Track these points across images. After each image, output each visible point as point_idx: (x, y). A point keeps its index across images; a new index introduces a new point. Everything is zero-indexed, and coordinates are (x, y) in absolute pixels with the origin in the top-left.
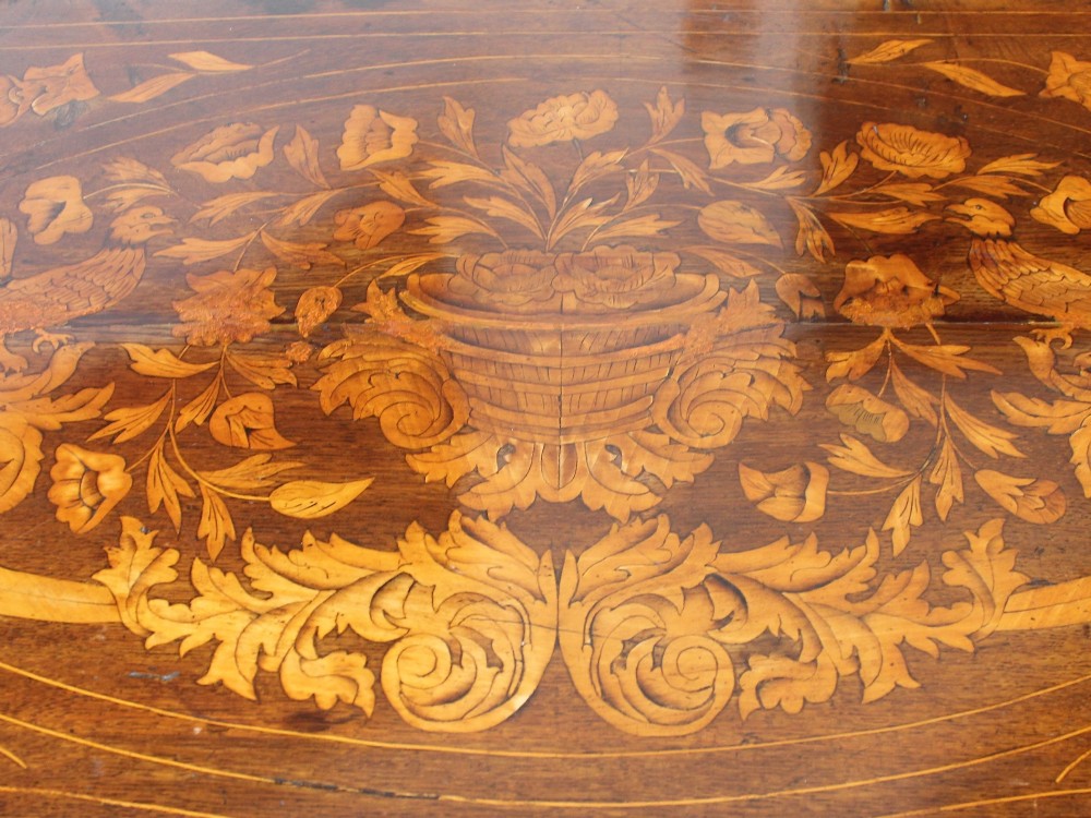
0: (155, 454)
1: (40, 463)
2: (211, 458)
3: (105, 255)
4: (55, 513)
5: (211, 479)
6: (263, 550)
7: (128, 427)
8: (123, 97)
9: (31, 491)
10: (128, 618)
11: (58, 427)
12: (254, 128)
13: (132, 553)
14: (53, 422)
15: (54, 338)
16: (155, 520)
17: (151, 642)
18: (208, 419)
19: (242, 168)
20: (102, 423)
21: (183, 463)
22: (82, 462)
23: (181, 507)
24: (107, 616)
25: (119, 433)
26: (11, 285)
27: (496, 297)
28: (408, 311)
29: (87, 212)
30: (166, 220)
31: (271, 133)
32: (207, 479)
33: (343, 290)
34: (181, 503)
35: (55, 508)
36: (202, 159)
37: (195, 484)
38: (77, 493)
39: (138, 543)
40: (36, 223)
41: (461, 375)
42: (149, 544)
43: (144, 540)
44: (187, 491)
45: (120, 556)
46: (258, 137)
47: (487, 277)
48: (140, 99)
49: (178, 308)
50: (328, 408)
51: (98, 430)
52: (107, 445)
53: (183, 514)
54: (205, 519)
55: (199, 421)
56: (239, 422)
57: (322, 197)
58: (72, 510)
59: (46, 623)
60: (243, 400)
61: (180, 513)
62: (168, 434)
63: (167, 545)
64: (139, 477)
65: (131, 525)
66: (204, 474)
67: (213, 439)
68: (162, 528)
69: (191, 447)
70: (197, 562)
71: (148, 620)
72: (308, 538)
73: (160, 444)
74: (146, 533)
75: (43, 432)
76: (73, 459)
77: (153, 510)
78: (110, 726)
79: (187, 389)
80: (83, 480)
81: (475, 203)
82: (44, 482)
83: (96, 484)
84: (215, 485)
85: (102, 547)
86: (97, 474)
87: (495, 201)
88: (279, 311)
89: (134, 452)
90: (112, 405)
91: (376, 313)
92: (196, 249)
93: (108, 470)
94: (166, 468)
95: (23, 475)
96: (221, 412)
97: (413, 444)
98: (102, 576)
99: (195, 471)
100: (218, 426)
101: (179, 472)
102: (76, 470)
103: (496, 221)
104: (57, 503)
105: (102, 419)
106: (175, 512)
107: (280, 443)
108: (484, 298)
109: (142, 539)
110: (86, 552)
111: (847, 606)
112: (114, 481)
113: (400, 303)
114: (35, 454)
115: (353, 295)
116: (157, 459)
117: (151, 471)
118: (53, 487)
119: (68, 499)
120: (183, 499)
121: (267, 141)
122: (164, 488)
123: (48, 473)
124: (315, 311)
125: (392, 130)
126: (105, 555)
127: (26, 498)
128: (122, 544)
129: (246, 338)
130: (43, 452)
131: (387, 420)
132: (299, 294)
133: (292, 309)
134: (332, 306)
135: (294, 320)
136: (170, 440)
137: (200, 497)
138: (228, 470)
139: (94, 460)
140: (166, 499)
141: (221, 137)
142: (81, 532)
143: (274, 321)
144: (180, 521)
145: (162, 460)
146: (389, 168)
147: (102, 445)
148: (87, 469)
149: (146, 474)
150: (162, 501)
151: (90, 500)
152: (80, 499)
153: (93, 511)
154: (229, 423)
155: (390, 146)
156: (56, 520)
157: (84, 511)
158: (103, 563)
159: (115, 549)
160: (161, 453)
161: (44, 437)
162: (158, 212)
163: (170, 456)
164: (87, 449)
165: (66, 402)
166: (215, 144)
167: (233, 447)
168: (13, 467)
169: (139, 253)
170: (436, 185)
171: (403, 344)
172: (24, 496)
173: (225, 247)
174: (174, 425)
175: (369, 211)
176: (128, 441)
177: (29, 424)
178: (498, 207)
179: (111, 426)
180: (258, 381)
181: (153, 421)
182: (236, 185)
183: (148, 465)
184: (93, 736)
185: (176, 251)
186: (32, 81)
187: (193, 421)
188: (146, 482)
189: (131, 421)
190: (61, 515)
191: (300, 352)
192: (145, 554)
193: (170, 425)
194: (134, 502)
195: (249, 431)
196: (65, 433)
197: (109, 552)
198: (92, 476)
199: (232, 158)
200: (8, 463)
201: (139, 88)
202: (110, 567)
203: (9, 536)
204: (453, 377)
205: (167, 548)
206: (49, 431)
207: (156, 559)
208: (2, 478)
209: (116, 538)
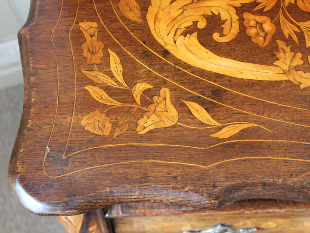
0: (280, 16)
1: (238, 20)
2: (301, 17)
4: (251, 39)
5: (304, 25)
7: (267, 5)
9: (239, 31)
10: (291, 78)
11: (240, 6)
13: (284, 54)
14: (238, 4)
16: (289, 41)
17: (302, 87)
18: (295, 2)
20: (256, 4)
21: (292, 19)
22: (254, 20)
23: (297, 36)
24: (284, 78)
25: (264, 8)
34: (296, 35)
35: (250, 38)
37: (299, 27)
38: (256, 32)
39: (285, 50)
42: (289, 51)
43: (288, 49)
44: (297, 30)
45: (280, 55)
51: (256, 6)
52: (261, 13)
53: (298, 39)
54: (307, 41)
55: (293, 2)
56: (308, 2)
58: (257, 38)
59: (262, 81)
61: (297, 38)
62: (283, 8)
63: (296, 50)
64: (277, 24)
65: (281, 44)
66: (301, 23)
67: (300, 9)
68: (292, 44)
69: (293, 13)
70: (309, 57)
71: (298, 79)
73: (281, 12)
74: (287, 47)
75: (235, 8)
76: (251, 19)
77: (287, 37)
78: (297, 117)
80: (257, 26)
82: (243, 29)
83: (263, 28)
84: (306, 27)
85: (273, 52)
86: (261, 24)
89: (272, 15)
93: (265, 22)
94: (286, 21)
95: (234, 25)
98: (276, 63)
99: (297, 22)
100: (300, 4)
101: (292, 22)
102: (252, 23)
104: (251, 36)
105: (256, 2)
106: (295, 38)
109: (287, 49)
110: (267, 54)
112: (268, 27)
114: (235, 17)
116: (282, 18)
117: (281, 22)
118: (247, 30)
119: (254, 34)
120: (296, 33)
122: (288, 29)
123: (243, 24)
126: (274, 55)
127: (238, 34)
128: (280, 51)
130: (238, 16)
136: (284, 10)
137: (302, 32)
138: (309, 22)
139: (259, 18)
140: (290, 33)
142: (263, 47)
144: (298, 41)
145: (284, 18)
147: (259, 12)
148: (257, 23)
149: (280, 24)
150: (289, 34)
151: (262, 34)
152: (258, 34)
153: (265, 39)
154: (304, 3)
156: (252, 43)
157: (261, 39)
158: (275, 58)
159: (278, 53)
160: (283, 15)
161: (236, 9)
163: (286, 16)
164: (254, 14)
167: (309, 12)
168: (228, 22)
172: (237, 34)
174: (284, 4)
176: (269, 11)
177: (229, 5)
179: (260, 5)
181: (275, 3)
183: (279, 20)
184: (292, 121)
187: (290, 2)
188: (280, 27)
189: (267, 3)
190: (253, 40)
192: (289, 55)
193: (282, 4)
194: (279, 34)
196: (243, 8)
197: (276, 54)
200: (226, 20)
202: (278, 60)
203: (237, 49)
205: (297, 52)
206: (237, 7)
207: (294, 56)
208: (226, 26)
209: (277, 48)
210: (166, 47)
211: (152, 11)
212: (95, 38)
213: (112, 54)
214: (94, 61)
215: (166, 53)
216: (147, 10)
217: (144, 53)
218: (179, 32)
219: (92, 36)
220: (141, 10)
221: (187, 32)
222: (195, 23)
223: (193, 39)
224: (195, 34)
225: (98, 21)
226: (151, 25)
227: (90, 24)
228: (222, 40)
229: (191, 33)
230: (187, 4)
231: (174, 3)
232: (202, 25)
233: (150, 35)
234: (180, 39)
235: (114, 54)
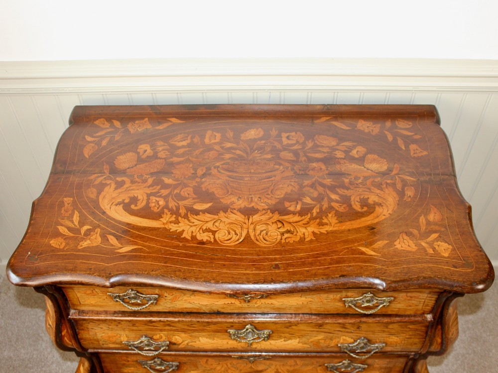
1: (147, 199)
2: (181, 199)
3: (156, 160)
6: (192, 215)
8: (157, 128)
9: (145, 204)
10: (166, 226)
12: (187, 135)
13: (166, 216)
14: (149, 192)
15: (147, 176)
16: (171, 210)
17: (171, 231)
18: (180, 192)
19: (184, 143)
20: (158, 192)
21: (176, 200)
22: (155, 199)
23: (176, 207)
24: (162, 226)
25: (162, 194)
26: (137, 166)
27: (238, 170)
28: (219, 172)
29: (152, 152)
30: (169, 154)
31: (190, 136)
32: (180, 203)
33: (206, 168)
36: (175, 141)
37: (178, 203)
38: (155, 205)
39: (167, 214)
40: (141, 154)
41: (230, 184)
43: (169, 213)
44: (177, 205)
45: (164, 216)
46: (187, 137)
47: (236, 166)
48: (161, 128)
49: (173, 171)
50: (204, 190)
51: (158, 194)
52: (160, 196)
53: (176, 209)
54: (180, 210)
55: (178, 192)
56: (186, 192)
57: (202, 149)
58: (154, 208)
59: (150, 227)
60: (187, 188)
64: (167, 202)
65: (166, 211)
67: (181, 195)
69: (177, 197)
70: (179, 217)
71: (170, 227)
72: (201, 213)
73: (171, 196)
75: (147, 194)
76: (153, 199)
77: (170, 208)
78: (164, 244)
79: (176, 186)
80: (156, 203)
81: (233, 151)
82: (148, 203)
84: (182, 204)
85: (160, 214)
87: (238, 151)
88: (193, 172)
89: (165, 198)
90: (161, 189)
91: (213, 172)
92: (175, 159)
93: (161, 201)
94: (172, 201)
95: (144, 201)
96: (183, 190)
97: (221, 197)
98: (161, 219)
99: (178, 201)
100: (182, 193)
102: (154, 201)
103: (238, 155)
104: (151, 207)
106: (174, 208)
107: (195, 196)
108: (235, 170)
110: (157, 215)
111: (303, 225)
112: (162, 203)
113: (218, 171)
114: (145, 198)
115: (209, 169)
116: (170, 199)
117: (169, 201)
118: (150, 204)
119: (153, 206)
121: (189, 138)
122: (172, 204)
123: (149, 201)
124: (201, 172)
125: (216, 136)
127: (144, 206)
129: (187, 177)
130: (147, 197)
131: (216, 192)
132: (197, 168)
133: (196, 171)
134: (204, 171)
135: (196, 174)
136: (173, 196)
137: (179, 206)
138: (185, 201)
139: (157, 199)
140: (172, 206)
141: (179, 137)
142: (156, 212)
143: (193, 174)
146: (215, 143)
148: (156, 201)
151: (157, 206)
153: (158, 208)
154: (184, 193)
155: (215, 139)
157: (156, 208)
158: (161, 217)
162: (167, 152)
163: (173, 198)
165: (151, 188)
166: (178, 138)
167: (185, 197)
168: (141, 200)
169: (164, 160)
170: (225, 147)
171: (219, 178)
173: (182, 159)
175: (212, 152)
176: (164, 196)
177: (144, 192)
178: (238, 152)
180: (190, 185)
181: (169, 192)
182: (183, 147)
184: (161, 246)
185: (171, 160)
186: (137, 124)
189: (165, 192)
190: (152, 209)
191: (198, 180)
192: (169, 215)
193: (172, 193)
194: (166, 206)
195: (188, 194)
196: (151, 194)
197: (162, 215)
198: (158, 202)
199: (182, 141)
201: (161, 126)
203: (142, 212)
204: (229, 185)
205: (173, 215)
207: (171, 217)
208: (139, 203)
209: (163, 213)
210: (105, 210)
211: (103, 194)
212: (70, 205)
213: (76, 212)
214: (66, 215)
215: (104, 213)
216: (100, 194)
217: (93, 212)
218: (114, 204)
219: (68, 204)
220: (98, 193)
221: (119, 204)
222: (124, 200)
223: (120, 207)
224: (122, 205)
225: (74, 197)
226: (100, 200)
227: (69, 199)
228: (136, 208)
230: (122, 191)
231: (116, 191)
232: (127, 201)
233: (98, 204)
234: (113, 207)
235: (77, 212)
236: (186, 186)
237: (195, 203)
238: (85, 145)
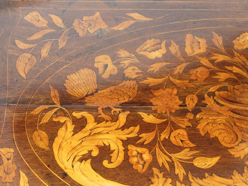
0: (157, 148)
1: (124, 150)
2: (173, 149)
3: (124, 82)
4: (132, 167)
5: (175, 156)
6: (194, 178)
7: (147, 139)
8: (116, 28)
9: (123, 160)
11: (126, 139)
12: (158, 41)
13: (158, 179)
14: (124, 138)
15: (118, 110)
16: (162, 169)
18: (169, 137)
19: (158, 54)
20: (138, 138)
21: (166, 151)
22: (136, 150)
23: (168, 165)
25: (145, 141)
26: (99, 92)
27: (241, 99)
28: (218, 103)
29: (116, 68)
30: (140, 71)
31: (164, 42)
32: (174, 156)
33: (198, 96)
34: (168, 164)
35: (132, 165)
36: (145, 51)
37: (170, 158)
38: (137, 160)
39: (159, 176)
40: (101, 70)
41: (237, 124)
42: (162, 177)
43: (161, 175)
44: (169, 160)
45: (155, 180)
46: (160, 44)
47: (238, 93)
48: (121, 29)
49: (151, 101)
50: (203, 134)
51: (138, 140)
52: (142, 145)
53: (170, 167)
54: (176, 169)
55: (167, 138)
56: (178, 138)
57: (184, 65)
58: (137, 165)
60: (178, 131)
61: (168, 167)
62: (159, 142)
63: (167, 176)
64: (154, 155)
65: (155, 170)
66: (173, 154)
67: (172, 143)
68: (164, 171)
69: (167, 146)
70: (177, 182)
72: (207, 175)
73: (157, 145)
74: (160, 173)
75: (122, 140)
76: (133, 149)
77: (161, 166)
79: (162, 127)
80: (138, 156)
81: (229, 68)
82: (127, 157)
83: (142, 158)
84: (176, 158)
85: (149, 177)
86: (141, 154)
87: (234, 68)
88: (181, 103)
89: (150, 147)
90: (140, 132)
91: (209, 104)
92: (151, 81)
93: (144, 153)
94: (161, 153)
95: (120, 154)
96: (173, 135)
97: (229, 146)
99: (169, 153)
100: (172, 139)
101: (165, 154)
102: (135, 153)
103: (236, 74)
104: (132, 163)
105: (138, 137)
106: (167, 166)
107: (192, 145)
108: (238, 99)
109: (160, 175)
110: (145, 179)
112: (147, 157)
113: (215, 100)
114: (122, 148)
115: (201, 98)
116: (158, 150)
117: (157, 153)
118: (130, 158)
119: (135, 162)
120: (168, 162)
121: (163, 45)
122: (162, 159)
123: (127, 154)
124: (191, 103)
125: (199, 43)
126: (150, 180)
127: (123, 162)
128: (154, 176)
129: (174, 111)
130: (124, 147)
131: (220, 138)
132: (185, 97)
133: (184, 102)
134: (196, 102)
135: (186, 106)
136: (160, 144)
137: (173, 162)
138: (179, 153)
139: (140, 150)
140: (163, 162)
141: (150, 43)
142: (141, 173)
143: (180, 106)
144: (169, 169)
145: (159, 150)
146: (201, 55)
147: (140, 145)
148: (138, 153)
149: (156, 154)
150: (163, 163)
151: (142, 162)
152: (139, 162)
153: (143, 166)
154: (175, 138)
155: (200, 48)
156: (133, 169)
157: (141, 166)
158: (150, 182)
159: (153, 178)
160: (158, 148)
161: (123, 142)
162: (137, 68)
163: (161, 149)
164: (136, 146)
165: (126, 131)
166: (148, 46)
167: (179, 146)
168: (116, 152)
169: (135, 82)
170: (216, 62)
171: (219, 114)
173: (160, 81)
174: (160, 139)
175: (199, 70)
176: (148, 144)
177: (117, 138)
178: (236, 70)
179: (142, 139)
180: (181, 125)
181: (153, 138)
182: (157, 60)
183: (156, 151)
185: (145, 82)
186: (86, 21)
187: (165, 138)
188: (156, 157)
189: (147, 137)
190: (134, 167)
191: (190, 116)
192: (162, 180)
193: (159, 139)
194: (154, 163)
195: (182, 141)
196: (128, 141)
197: (151, 179)
198: (140, 155)
199: (154, 51)
200: (114, 150)
201: (119, 25)
202: (153, 184)
203: (121, 174)
204: (235, 125)
205: (168, 178)
206: (124, 140)
207: (165, 181)
208: (114, 155)
209: (152, 174)
210: (66, 171)
211: (58, 140)
212: (10, 161)
213: (23, 175)
214: (8, 180)
215: (65, 175)
216: (53, 140)
217: (48, 174)
218: (77, 159)
219: (8, 159)
220: (49, 140)
221: (83, 159)
222: (90, 152)
223: (87, 164)
224: (89, 161)
225: (15, 148)
226: (56, 152)
227: (8, 150)
228: (110, 166)
229: (86, 159)
230: (85, 136)
231: (76, 136)
232: (95, 153)
233: (54, 160)
234: (77, 164)
235: (24, 175)
236: (175, 127)
237: (195, 157)
238: (18, 57)
